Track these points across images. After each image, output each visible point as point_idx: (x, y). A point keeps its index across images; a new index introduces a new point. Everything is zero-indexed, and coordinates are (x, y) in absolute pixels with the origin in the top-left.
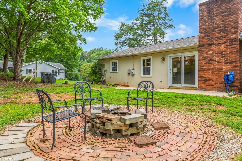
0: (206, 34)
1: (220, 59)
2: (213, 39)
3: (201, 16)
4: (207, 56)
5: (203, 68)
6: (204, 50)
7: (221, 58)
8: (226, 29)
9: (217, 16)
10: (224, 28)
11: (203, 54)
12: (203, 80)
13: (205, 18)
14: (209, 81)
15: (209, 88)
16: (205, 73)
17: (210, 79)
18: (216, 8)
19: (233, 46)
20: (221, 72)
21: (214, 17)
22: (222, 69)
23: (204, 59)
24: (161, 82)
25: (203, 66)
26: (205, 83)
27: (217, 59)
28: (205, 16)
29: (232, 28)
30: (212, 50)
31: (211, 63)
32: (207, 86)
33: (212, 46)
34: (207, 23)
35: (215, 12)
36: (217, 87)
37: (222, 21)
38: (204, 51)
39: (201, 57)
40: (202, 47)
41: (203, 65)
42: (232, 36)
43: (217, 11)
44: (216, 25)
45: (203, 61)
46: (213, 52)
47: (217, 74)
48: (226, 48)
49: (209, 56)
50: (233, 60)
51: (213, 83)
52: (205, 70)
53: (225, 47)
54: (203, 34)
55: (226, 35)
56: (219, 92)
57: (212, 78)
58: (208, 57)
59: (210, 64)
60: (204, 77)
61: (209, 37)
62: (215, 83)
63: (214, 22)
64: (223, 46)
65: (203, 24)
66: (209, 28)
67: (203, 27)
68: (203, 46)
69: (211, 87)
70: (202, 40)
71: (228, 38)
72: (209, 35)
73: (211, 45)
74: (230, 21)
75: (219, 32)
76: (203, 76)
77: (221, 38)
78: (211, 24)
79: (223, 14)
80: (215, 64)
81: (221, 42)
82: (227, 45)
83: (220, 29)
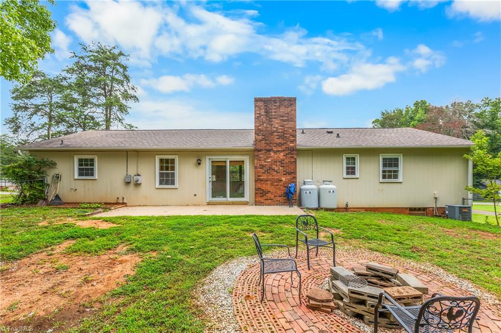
0: (264, 137)
1: (279, 168)
2: (271, 145)
3: (258, 114)
4: (265, 163)
5: (260, 178)
6: (262, 156)
8: (285, 135)
9: (275, 118)
10: (282, 134)
11: (260, 160)
12: (261, 193)
13: (262, 117)
16: (263, 184)
17: (269, 192)
18: (274, 109)
19: (292, 156)
20: (280, 184)
21: (272, 118)
22: (282, 181)
23: (261, 167)
24: (195, 196)
25: (261, 176)
26: (263, 196)
27: (276, 168)
28: (263, 115)
29: (291, 136)
30: (271, 157)
31: (270, 173)
32: (265, 200)
33: (271, 152)
34: (265, 124)
36: (277, 201)
37: (281, 126)
40: (260, 152)
41: (260, 174)
42: (290, 145)
44: (275, 129)
46: (272, 160)
47: (276, 185)
49: (267, 163)
51: (273, 196)
52: (263, 181)
53: (284, 156)
54: (260, 137)
55: (284, 142)
56: (278, 206)
57: (271, 190)
58: (266, 165)
61: (267, 142)
62: (275, 196)
63: (272, 125)
64: (282, 154)
65: (261, 125)
66: (267, 131)
67: (260, 127)
69: (270, 201)
70: (259, 143)
71: (287, 146)
72: (267, 139)
73: (269, 151)
74: (289, 128)
75: (277, 137)
76: (260, 188)
77: (280, 145)
78: (269, 126)
79: (282, 118)
80: (274, 174)
81: (280, 150)
82: (286, 154)
83: (279, 134)
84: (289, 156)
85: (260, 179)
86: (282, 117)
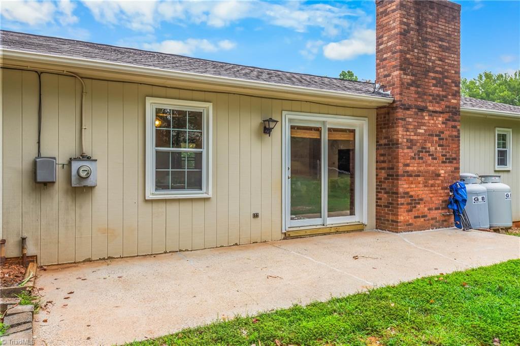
0: (413, 78)
1: (436, 149)
2: (425, 97)
3: (404, 24)
4: (415, 137)
5: (408, 169)
6: (411, 120)
7: (438, 148)
8: (446, 80)
9: (432, 41)
10: (441, 76)
11: (407, 131)
12: (408, 204)
13: (412, 32)
14: (419, 203)
15: (419, 224)
16: (412, 183)
17: (421, 200)
18: (431, 21)
19: (453, 123)
20: (438, 182)
21: (427, 40)
22: (439, 175)
23: (409, 144)
24: (256, 219)
25: (408, 165)
26: (411, 211)
27: (432, 149)
28: (412, 29)
29: (452, 82)
30: (424, 124)
31: (422, 158)
32: (415, 217)
33: (425, 114)
34: (416, 51)
35: (429, 30)
36: (432, 219)
37: (440, 60)
38: (409, 124)
39: (405, 140)
40: (408, 112)
41: (408, 161)
42: (453, 101)
43: (431, 28)
44: (431, 64)
45: (409, 150)
46: (425, 131)
47: (432, 186)
48: (444, 126)
49: (419, 138)
50: (454, 156)
51: (426, 209)
52: (411, 176)
53: (443, 123)
54: (408, 77)
55: (444, 93)
56: (435, 230)
57: (424, 196)
58: (417, 141)
59: (421, 161)
60: (411, 193)
61: (419, 90)
62: (429, 209)
63: (426, 54)
64: (440, 119)
65: (408, 50)
66: (420, 65)
67: (408, 56)
68: (408, 109)
69: (422, 220)
70: (407, 91)
71: (448, 104)
72: (419, 82)
73: (422, 109)
74: (449, 65)
75: (434, 82)
76: (407, 193)
77: (438, 99)
78: (421, 55)
79: (440, 43)
80: (429, 162)
81: (438, 109)
82: (447, 120)
83: (437, 75)
84: (451, 123)
85: (407, 172)
86: (442, 40)
